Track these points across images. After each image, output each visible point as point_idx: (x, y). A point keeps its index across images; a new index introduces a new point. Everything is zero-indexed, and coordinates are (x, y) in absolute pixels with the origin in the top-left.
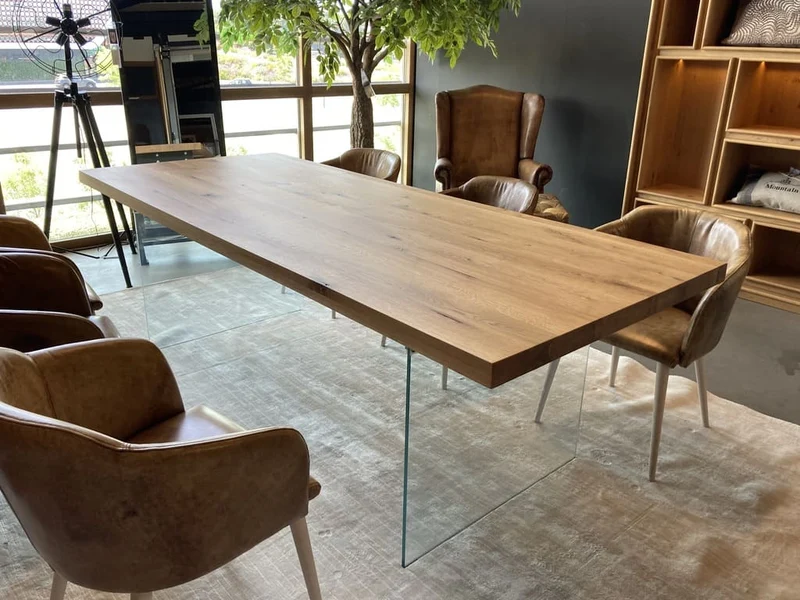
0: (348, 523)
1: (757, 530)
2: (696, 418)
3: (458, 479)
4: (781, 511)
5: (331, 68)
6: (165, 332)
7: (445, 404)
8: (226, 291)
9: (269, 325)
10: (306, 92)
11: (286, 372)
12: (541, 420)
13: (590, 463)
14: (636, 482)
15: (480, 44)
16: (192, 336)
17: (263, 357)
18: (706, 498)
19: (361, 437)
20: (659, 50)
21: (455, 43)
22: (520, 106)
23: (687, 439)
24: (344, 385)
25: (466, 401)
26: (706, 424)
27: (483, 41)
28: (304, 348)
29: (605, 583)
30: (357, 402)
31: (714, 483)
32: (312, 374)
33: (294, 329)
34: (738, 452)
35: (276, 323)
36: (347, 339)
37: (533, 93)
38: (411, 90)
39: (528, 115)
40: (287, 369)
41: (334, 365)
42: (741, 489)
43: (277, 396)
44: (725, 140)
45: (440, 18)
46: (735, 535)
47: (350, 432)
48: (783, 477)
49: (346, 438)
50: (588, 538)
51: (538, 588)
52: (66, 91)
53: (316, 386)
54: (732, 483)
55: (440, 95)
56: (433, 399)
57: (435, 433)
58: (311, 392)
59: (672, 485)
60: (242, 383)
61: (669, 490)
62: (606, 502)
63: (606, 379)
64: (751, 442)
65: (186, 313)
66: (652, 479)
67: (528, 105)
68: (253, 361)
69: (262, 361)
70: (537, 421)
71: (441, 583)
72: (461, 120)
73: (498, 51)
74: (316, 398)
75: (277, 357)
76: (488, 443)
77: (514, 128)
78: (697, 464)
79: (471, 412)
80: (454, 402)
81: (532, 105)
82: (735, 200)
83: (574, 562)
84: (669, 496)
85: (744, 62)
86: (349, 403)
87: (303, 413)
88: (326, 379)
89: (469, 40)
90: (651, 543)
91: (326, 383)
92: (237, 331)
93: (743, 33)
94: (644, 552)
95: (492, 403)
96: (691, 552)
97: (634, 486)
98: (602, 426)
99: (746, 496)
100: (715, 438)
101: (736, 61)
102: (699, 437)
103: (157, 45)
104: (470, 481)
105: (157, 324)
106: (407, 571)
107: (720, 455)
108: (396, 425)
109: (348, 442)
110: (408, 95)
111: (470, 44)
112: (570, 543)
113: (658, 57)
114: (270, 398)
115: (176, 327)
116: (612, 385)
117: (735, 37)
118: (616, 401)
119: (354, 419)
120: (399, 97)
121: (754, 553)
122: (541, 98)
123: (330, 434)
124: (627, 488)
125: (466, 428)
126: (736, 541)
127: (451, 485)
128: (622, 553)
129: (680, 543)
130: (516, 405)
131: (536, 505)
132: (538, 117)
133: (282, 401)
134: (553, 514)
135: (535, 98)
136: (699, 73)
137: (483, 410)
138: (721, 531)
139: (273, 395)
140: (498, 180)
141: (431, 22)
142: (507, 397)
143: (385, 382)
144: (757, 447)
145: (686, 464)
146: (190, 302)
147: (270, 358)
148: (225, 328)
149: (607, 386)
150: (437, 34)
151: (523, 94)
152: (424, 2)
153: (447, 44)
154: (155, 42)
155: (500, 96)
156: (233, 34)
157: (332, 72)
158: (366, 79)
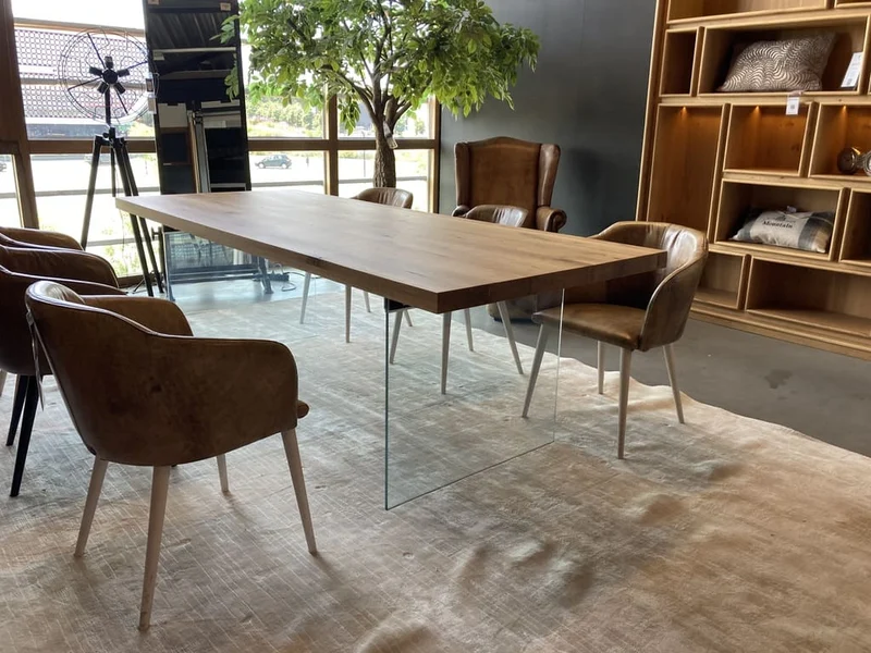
0: (341, 481)
1: (705, 491)
2: (673, 417)
3: (445, 455)
4: (732, 480)
5: (351, 116)
7: (440, 403)
10: (332, 146)
12: (528, 415)
13: (568, 446)
14: (606, 459)
15: (498, 98)
18: (667, 470)
19: (361, 425)
20: (661, 98)
21: (468, 93)
22: (538, 155)
23: (662, 431)
24: (351, 390)
25: (462, 402)
26: (682, 420)
27: (500, 94)
28: (317, 364)
29: (560, 523)
30: (362, 402)
31: (678, 461)
32: (322, 382)
33: (309, 350)
34: (706, 440)
36: (358, 357)
37: (549, 143)
38: (436, 145)
39: (545, 163)
41: (343, 376)
42: (699, 464)
44: (723, 180)
45: (453, 69)
46: (685, 494)
47: (351, 422)
48: (741, 457)
49: (348, 426)
50: (554, 494)
51: (501, 524)
52: (105, 135)
54: (694, 460)
55: (458, 145)
56: (433, 401)
57: (429, 423)
59: (639, 461)
61: (635, 465)
62: (575, 471)
63: (594, 389)
64: (720, 434)
66: (621, 456)
67: (544, 155)
70: (525, 416)
71: (418, 521)
72: (479, 170)
73: (514, 102)
76: (477, 431)
77: (531, 177)
78: (665, 447)
79: (466, 410)
80: (451, 403)
81: (548, 155)
82: (736, 237)
83: (537, 509)
84: (633, 468)
85: (735, 107)
86: (354, 403)
88: (334, 386)
89: (487, 94)
90: (608, 499)
91: (335, 389)
93: (735, 81)
94: (600, 504)
95: (486, 403)
96: (641, 504)
97: (605, 462)
98: (584, 421)
99: (703, 469)
100: (687, 430)
101: (728, 106)
102: (674, 429)
103: (190, 111)
104: (455, 456)
106: (389, 512)
107: (689, 443)
109: (349, 429)
110: (433, 151)
111: (489, 97)
112: (535, 497)
113: (659, 105)
117: (728, 85)
119: (358, 413)
120: (425, 152)
121: (697, 506)
122: (557, 148)
123: (333, 423)
124: (596, 463)
125: (459, 420)
126: (684, 498)
127: (437, 458)
128: (580, 504)
129: (634, 499)
130: (507, 405)
131: (512, 472)
132: (554, 166)
134: (524, 478)
135: (551, 147)
137: (476, 408)
138: (672, 491)
140: (497, 208)
141: (444, 72)
142: (501, 399)
144: (723, 437)
145: (654, 448)
149: (596, 394)
150: (451, 83)
151: (541, 145)
152: (437, 55)
153: (461, 94)
154: (188, 108)
155: (519, 147)
156: (261, 88)
157: (352, 121)
158: (389, 131)
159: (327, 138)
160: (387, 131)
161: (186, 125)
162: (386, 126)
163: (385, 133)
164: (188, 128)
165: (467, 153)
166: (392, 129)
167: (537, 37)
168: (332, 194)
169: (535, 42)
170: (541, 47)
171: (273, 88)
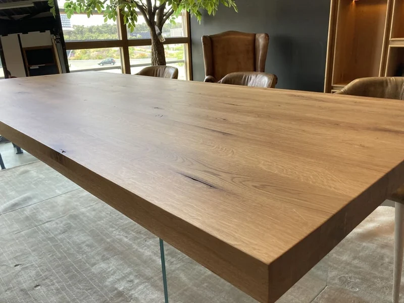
5: (132, 19)
6: (16, 199)
10: (125, 44)
11: (98, 225)
15: (227, 6)
16: (35, 200)
17: (83, 213)
19: (148, 279)
22: (254, 41)
27: (228, 3)
32: (116, 225)
37: (262, 33)
38: (189, 41)
39: (259, 46)
40: (99, 222)
43: (88, 245)
44: (389, 46)
49: (136, 281)
55: (205, 37)
58: (113, 241)
60: (63, 236)
65: (36, 184)
67: (258, 41)
68: (74, 217)
69: (81, 217)
72: (218, 52)
73: (238, 7)
74: (117, 245)
75: (93, 213)
77: (251, 55)
81: (261, 40)
86: (142, 248)
87: (104, 259)
91: (126, 232)
92: (68, 195)
105: (13, 193)
108: (178, 266)
110: (187, 44)
111: (221, 6)
114: (80, 248)
115: (25, 195)
120: (182, 45)
122: (267, 35)
132: (266, 47)
133: (89, 250)
135: (263, 35)
136: (366, 9)
139: (83, 245)
146: (41, 176)
147: (88, 214)
148: (60, 193)
151: (255, 34)
154: (51, 34)
155: (242, 37)
156: (72, 6)
157: (133, 22)
158: (159, 31)
159: (121, 39)
160: (157, 31)
161: (50, 44)
162: (157, 28)
163: (157, 33)
164: (53, 46)
165: (210, 42)
166: (161, 29)
168: (126, 73)
171: (81, 6)
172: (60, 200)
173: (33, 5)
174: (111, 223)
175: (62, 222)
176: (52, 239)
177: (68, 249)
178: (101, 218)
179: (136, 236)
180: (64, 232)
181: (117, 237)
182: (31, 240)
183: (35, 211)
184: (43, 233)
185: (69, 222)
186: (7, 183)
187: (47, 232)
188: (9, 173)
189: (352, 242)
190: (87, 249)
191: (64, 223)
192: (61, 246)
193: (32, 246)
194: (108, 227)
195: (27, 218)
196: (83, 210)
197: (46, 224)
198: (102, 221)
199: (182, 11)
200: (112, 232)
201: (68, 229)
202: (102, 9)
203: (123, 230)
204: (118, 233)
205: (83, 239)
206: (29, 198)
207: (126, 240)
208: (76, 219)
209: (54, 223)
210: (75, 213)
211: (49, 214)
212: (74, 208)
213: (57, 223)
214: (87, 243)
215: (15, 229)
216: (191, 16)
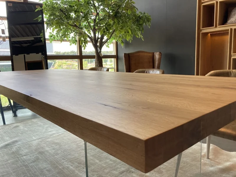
6: (9, 141)
8: (42, 124)
9: (54, 137)
10: (81, 57)
15: (138, 37)
16: (20, 143)
17: (47, 151)
20: (202, 30)
21: (128, 32)
22: (153, 56)
27: (138, 35)
32: (66, 158)
33: (65, 138)
35: (58, 136)
37: (157, 52)
38: (117, 57)
39: (156, 58)
40: (56, 156)
41: (78, 154)
43: (47, 170)
44: (232, 58)
45: (122, 23)
53: (66, 164)
55: (125, 54)
58: (63, 168)
60: (33, 164)
63: (205, 155)
65: (22, 133)
68: (41, 153)
69: (46, 153)
72: (133, 62)
73: (144, 38)
74: (65, 171)
75: (53, 151)
81: (157, 56)
85: (234, 29)
89: (134, 36)
92: (40, 140)
93: (232, 20)
101: (231, 29)
103: (43, 55)
105: (8, 138)
110: (115, 59)
111: (134, 37)
113: (201, 32)
114: (43, 172)
116: (208, 158)
117: (229, 21)
118: (212, 166)
120: (113, 59)
122: (160, 53)
130: (164, 170)
132: (160, 59)
133: (48, 173)
135: (158, 53)
136: (217, 38)
139: (45, 170)
141: (119, 24)
143: (100, 161)
146: (26, 129)
147: (50, 151)
148: (35, 139)
149: (206, 159)
150: (121, 29)
151: (154, 53)
152: (116, 18)
153: (125, 32)
154: (42, 55)
155: (146, 54)
156: (53, 36)
157: (85, 44)
158: (100, 50)
159: (79, 55)
161: (41, 60)
162: (98, 49)
163: (98, 51)
165: (128, 57)
167: (150, 16)
169: (149, 18)
170: (152, 19)
171: (58, 37)
172: (35, 143)
173: (33, 39)
174: (63, 157)
175: (33, 156)
176: (26, 166)
177: (35, 172)
178: (57, 154)
179: (78, 166)
180: (34, 162)
181: (66, 165)
182: (13, 166)
183: (18, 149)
184: (21, 162)
185: (38, 155)
186: (5, 132)
187: (24, 161)
188: (7, 127)
189: (216, 174)
190: (47, 172)
191: (35, 156)
192: (31, 170)
193: (13, 170)
194: (61, 159)
195: (13, 153)
196: (47, 149)
197: (24, 157)
198: (58, 156)
199: (113, 41)
200: (64, 162)
201: (37, 160)
202: (69, 39)
203: (70, 161)
204: (67, 163)
205: (45, 166)
206: (16, 141)
207: (71, 167)
208: (42, 154)
209: (29, 156)
210: (42, 150)
211: (26, 151)
212: (42, 148)
213: (30, 156)
214: (47, 168)
215: (5, 159)
216: (118, 43)
